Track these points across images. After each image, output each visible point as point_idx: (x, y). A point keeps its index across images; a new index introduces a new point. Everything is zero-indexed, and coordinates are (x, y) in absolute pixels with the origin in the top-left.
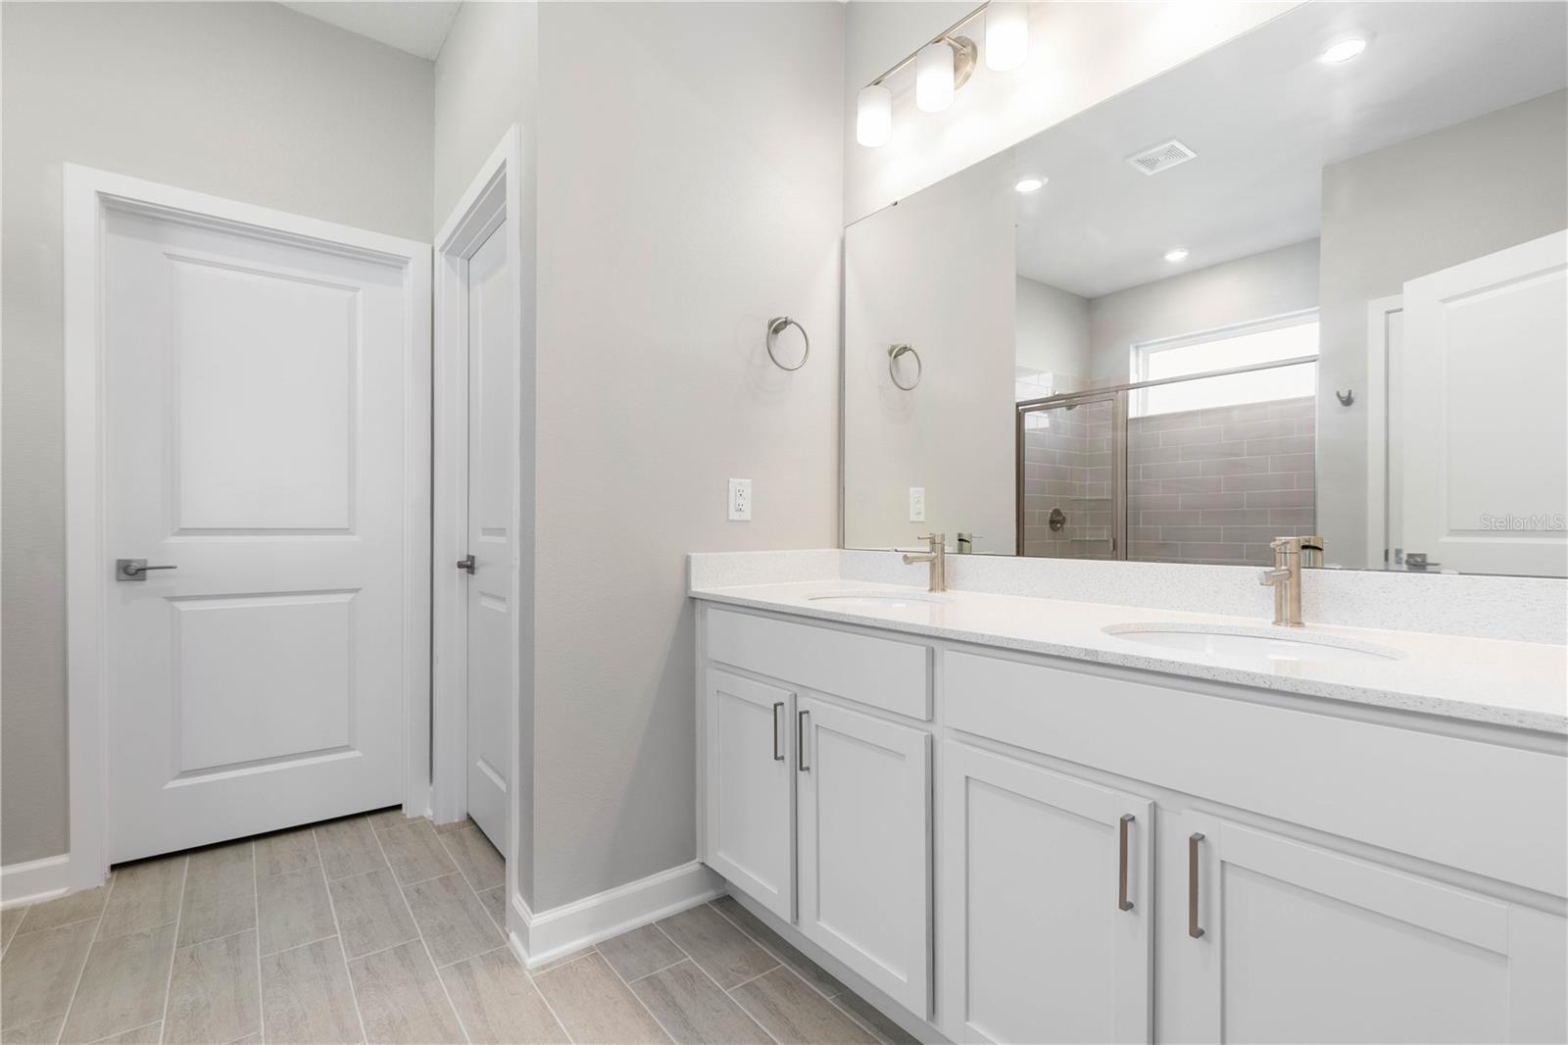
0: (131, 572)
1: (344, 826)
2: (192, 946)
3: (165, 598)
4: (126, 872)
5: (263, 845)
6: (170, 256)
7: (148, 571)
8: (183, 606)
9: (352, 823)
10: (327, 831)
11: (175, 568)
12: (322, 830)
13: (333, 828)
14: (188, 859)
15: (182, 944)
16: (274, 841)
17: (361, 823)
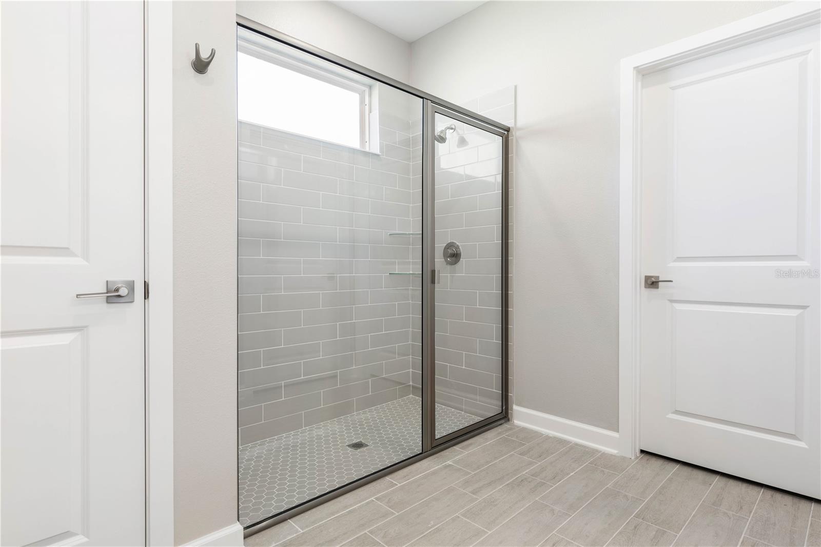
0: (652, 283)
1: (788, 499)
2: (641, 520)
3: (669, 300)
4: (648, 457)
5: (724, 480)
6: (673, 88)
7: (660, 283)
8: (678, 306)
9: (796, 500)
10: (772, 496)
11: (672, 281)
12: (769, 493)
13: (778, 496)
14: (678, 466)
15: (637, 516)
16: (732, 483)
17: (804, 504)
